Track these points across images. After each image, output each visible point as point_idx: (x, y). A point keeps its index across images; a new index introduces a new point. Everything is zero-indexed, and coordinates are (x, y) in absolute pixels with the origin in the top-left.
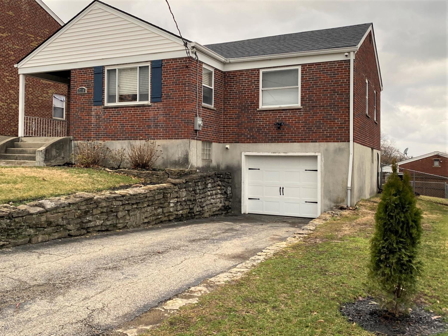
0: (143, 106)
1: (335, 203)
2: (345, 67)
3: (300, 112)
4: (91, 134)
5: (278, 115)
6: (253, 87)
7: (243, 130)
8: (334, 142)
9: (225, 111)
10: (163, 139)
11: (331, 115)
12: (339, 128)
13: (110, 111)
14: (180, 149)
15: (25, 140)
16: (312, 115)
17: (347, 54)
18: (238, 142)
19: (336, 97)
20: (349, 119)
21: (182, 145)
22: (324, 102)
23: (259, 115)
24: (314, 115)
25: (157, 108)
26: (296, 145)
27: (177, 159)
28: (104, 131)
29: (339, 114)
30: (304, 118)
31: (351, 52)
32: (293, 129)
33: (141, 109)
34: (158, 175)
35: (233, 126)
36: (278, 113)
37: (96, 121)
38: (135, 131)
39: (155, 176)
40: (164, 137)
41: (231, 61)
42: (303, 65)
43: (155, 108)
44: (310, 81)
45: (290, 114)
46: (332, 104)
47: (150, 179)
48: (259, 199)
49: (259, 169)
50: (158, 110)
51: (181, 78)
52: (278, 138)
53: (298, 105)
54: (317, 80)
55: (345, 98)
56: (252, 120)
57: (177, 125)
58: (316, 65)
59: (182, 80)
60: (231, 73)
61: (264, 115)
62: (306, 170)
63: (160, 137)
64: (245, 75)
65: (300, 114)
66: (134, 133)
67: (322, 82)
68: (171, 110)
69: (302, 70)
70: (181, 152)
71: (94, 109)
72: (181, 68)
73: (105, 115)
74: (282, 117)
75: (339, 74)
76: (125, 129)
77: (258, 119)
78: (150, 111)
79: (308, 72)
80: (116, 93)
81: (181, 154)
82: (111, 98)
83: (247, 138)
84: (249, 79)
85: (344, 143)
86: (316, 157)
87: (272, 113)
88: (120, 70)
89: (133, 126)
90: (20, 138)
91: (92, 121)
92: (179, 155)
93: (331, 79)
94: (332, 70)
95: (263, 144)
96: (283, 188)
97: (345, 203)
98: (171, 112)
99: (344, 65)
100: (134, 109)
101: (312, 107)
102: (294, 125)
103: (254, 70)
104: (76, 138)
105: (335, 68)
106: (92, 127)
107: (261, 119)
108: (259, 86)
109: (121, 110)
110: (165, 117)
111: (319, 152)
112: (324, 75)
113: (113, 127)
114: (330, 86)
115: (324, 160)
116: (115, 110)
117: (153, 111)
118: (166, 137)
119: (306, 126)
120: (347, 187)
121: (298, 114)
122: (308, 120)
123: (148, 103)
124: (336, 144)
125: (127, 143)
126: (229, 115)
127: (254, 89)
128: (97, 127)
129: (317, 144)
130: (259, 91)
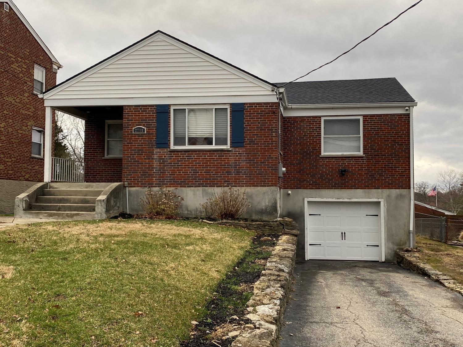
0: (222, 150)
1: (397, 246)
2: (404, 120)
3: (363, 160)
4: (153, 179)
5: (341, 162)
6: (315, 134)
7: (305, 176)
8: (395, 188)
9: (286, 156)
10: (246, 186)
11: (392, 163)
12: (400, 176)
13: (179, 154)
14: (267, 197)
15: (55, 186)
16: (374, 164)
17: (407, 108)
18: (301, 188)
19: (397, 147)
20: (410, 167)
21: (269, 193)
22: (385, 151)
23: (321, 162)
24: (376, 164)
25: (238, 154)
26: (360, 191)
27: (264, 208)
28: (171, 177)
29: (399, 163)
30: (367, 166)
31: (411, 107)
32: (356, 176)
33: (219, 154)
34: (271, 227)
35: (294, 172)
36: (341, 160)
37: (159, 166)
38: (211, 177)
39: (267, 227)
40: (247, 184)
41: (293, 106)
42: (364, 116)
43: (236, 154)
44: (372, 131)
45: (353, 162)
46: (393, 153)
47: (262, 230)
48: (320, 245)
49: (320, 215)
50: (240, 156)
51: (267, 123)
52: (341, 184)
53: (361, 153)
54: (378, 131)
55: (405, 149)
56: (315, 166)
57: (263, 172)
58: (377, 116)
59: (268, 125)
60: (291, 118)
61: (327, 162)
62: (367, 215)
63: (242, 184)
64: (306, 122)
65: (363, 162)
66: (210, 179)
67: (383, 133)
68: (256, 156)
69: (363, 121)
70: (269, 200)
71: (156, 152)
72: (267, 113)
73: (171, 159)
74: (346, 164)
75: (399, 126)
76: (199, 175)
77: (321, 166)
78: (229, 156)
79: (370, 123)
80: (185, 135)
81: (269, 202)
82: (179, 140)
83: (310, 184)
84: (310, 126)
85: (405, 190)
86: (378, 203)
87: (335, 160)
88: (191, 111)
89: (209, 172)
90: (49, 184)
91: (154, 166)
92: (265, 203)
93: (392, 130)
94: (392, 122)
95: (327, 190)
96: (345, 233)
97: (408, 245)
98: (255, 158)
99: (403, 118)
100: (209, 154)
101: (374, 155)
102: (357, 172)
103: (316, 117)
104: (132, 184)
105: (395, 120)
106: (154, 172)
107: (324, 166)
108: (321, 134)
109: (193, 154)
110: (248, 163)
111: (382, 198)
112: (385, 126)
113: (182, 172)
114: (391, 137)
115: (387, 206)
116: (186, 154)
117: (234, 156)
118: (249, 184)
119: (369, 174)
120: (409, 231)
121: (360, 162)
122: (371, 168)
123: (228, 147)
124: (398, 190)
125: (201, 190)
126: (290, 160)
127: (316, 136)
128: (161, 173)
129: (380, 190)
130: (321, 138)
